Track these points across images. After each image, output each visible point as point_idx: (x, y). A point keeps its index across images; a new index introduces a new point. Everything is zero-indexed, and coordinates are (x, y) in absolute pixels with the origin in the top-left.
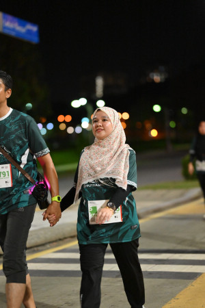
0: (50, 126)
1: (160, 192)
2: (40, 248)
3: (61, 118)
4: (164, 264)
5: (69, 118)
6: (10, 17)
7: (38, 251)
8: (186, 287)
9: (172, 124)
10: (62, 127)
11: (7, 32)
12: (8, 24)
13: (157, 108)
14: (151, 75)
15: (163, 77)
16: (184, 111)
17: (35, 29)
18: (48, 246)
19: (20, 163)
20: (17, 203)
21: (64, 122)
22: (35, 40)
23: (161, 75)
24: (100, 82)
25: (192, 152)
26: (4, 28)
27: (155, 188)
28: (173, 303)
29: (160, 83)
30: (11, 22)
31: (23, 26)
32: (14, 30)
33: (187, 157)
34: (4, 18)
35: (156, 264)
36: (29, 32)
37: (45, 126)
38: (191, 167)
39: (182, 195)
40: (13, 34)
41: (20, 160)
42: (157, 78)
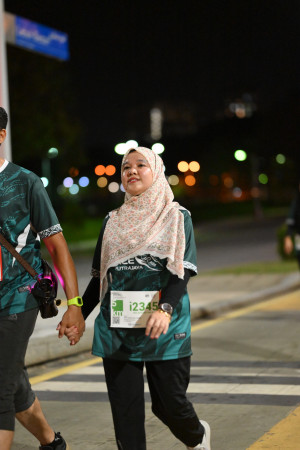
0: (84, 182)
1: (245, 278)
2: (70, 360)
3: (100, 170)
4: (251, 383)
5: (111, 170)
6: (26, 22)
7: (68, 364)
8: (284, 416)
9: (263, 179)
10: (102, 182)
11: (22, 43)
12: (23, 33)
13: (240, 155)
14: (231, 106)
15: (249, 110)
16: (281, 159)
17: (62, 39)
18: (82, 356)
19: (16, 245)
20: (8, 307)
21: (105, 175)
22: (63, 55)
23: (246, 107)
24: (156, 117)
25: (290, 221)
26: (19, 38)
27: (238, 272)
28: (266, 439)
29: (245, 120)
30: (28, 29)
31: (46, 34)
32: (31, 40)
33: (284, 228)
34: (18, 23)
35: (241, 383)
36: (54, 43)
37: (76, 181)
38: (288, 243)
39: (277, 282)
40: (31, 47)
41: (16, 240)
42: (240, 111)
